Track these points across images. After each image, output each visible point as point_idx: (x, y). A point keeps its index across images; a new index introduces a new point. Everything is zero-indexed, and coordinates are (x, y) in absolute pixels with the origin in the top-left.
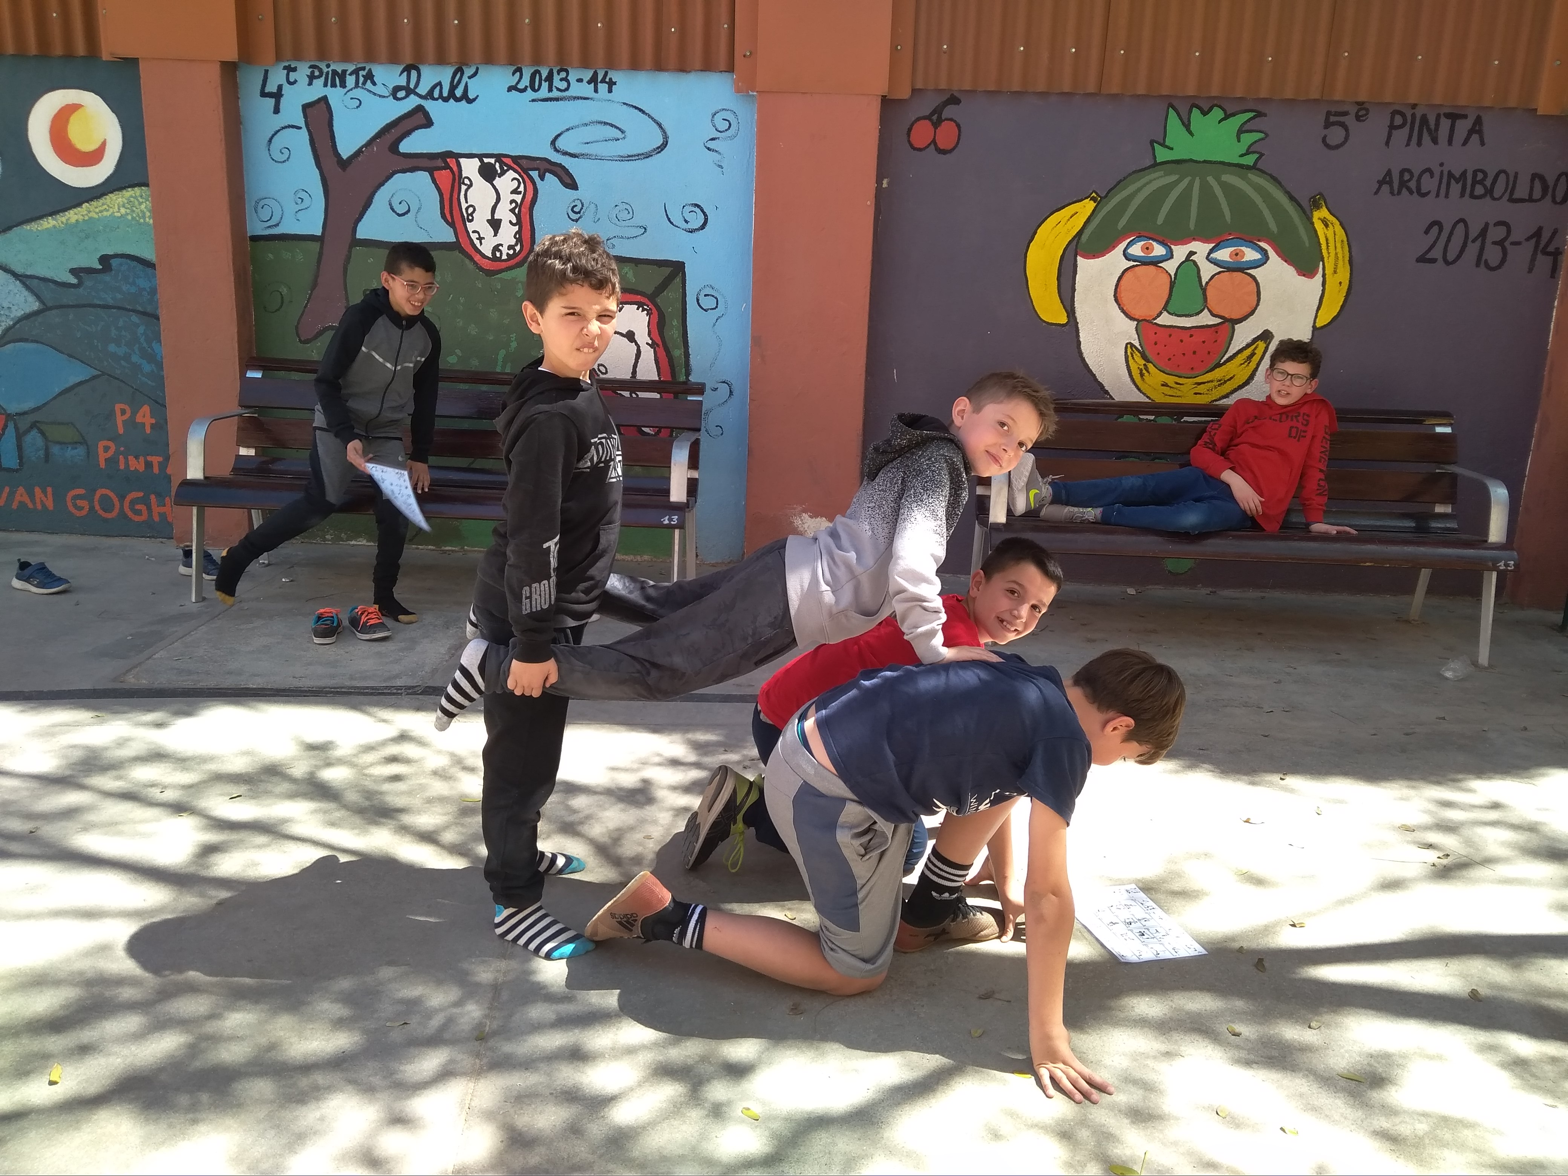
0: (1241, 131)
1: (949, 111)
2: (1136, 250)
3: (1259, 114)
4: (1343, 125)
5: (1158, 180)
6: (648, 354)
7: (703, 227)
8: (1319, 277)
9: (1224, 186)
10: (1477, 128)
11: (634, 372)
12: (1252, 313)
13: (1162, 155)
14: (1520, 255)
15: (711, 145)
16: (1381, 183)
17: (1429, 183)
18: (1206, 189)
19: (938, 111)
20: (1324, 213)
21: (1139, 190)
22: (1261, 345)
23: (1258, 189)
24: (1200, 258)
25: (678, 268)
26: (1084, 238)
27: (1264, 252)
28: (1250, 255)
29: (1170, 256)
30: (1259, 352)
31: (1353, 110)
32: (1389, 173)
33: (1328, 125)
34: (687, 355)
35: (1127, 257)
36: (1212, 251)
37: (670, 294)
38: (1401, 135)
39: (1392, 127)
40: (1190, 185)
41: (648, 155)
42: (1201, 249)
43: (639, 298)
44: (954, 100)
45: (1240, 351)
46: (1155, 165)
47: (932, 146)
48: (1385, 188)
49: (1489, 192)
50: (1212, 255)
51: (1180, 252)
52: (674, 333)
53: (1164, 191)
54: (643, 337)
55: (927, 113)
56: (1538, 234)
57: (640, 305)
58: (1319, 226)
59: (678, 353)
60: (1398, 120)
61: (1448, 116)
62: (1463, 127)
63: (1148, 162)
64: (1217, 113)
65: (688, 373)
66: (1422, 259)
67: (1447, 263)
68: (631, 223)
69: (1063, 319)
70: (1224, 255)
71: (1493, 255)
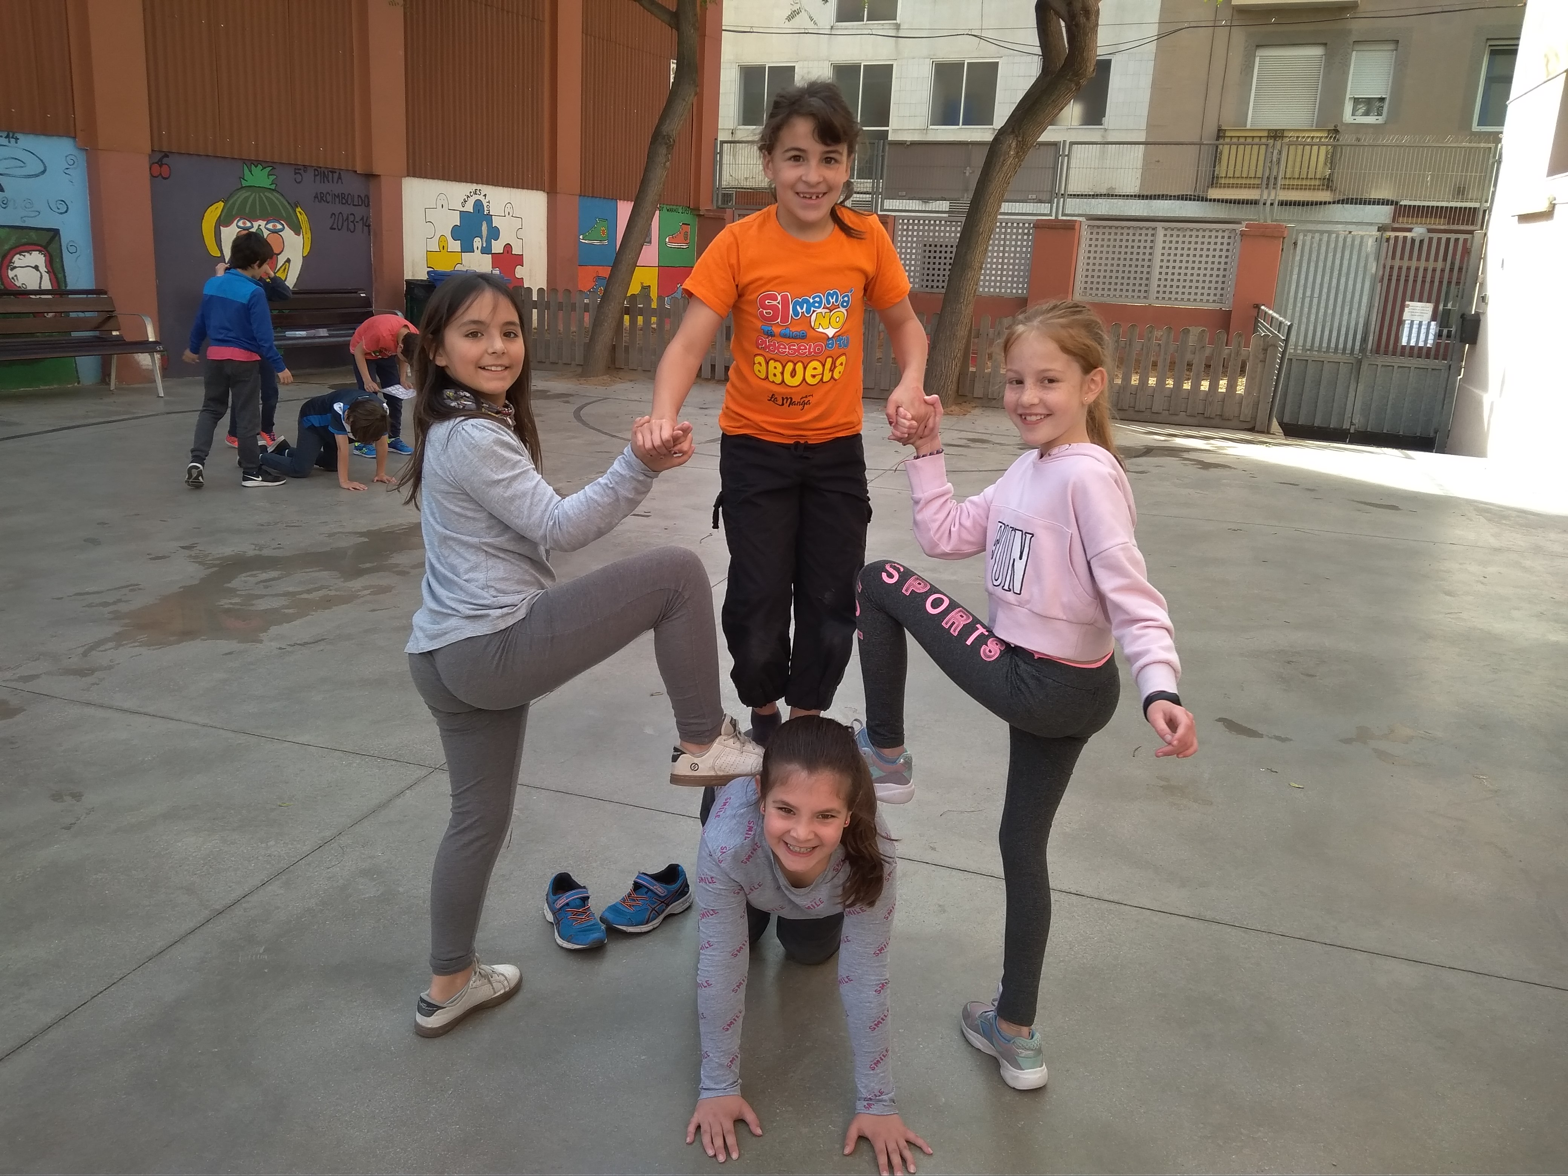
0: (268, 175)
1: (165, 160)
2: (241, 224)
3: (274, 168)
4: (300, 174)
5: (243, 194)
6: (46, 277)
7: (66, 212)
8: (301, 235)
9: (265, 196)
10: (340, 178)
11: (40, 287)
12: (282, 251)
13: (244, 184)
14: (359, 226)
15: (66, 171)
16: (315, 197)
17: (329, 198)
18: (260, 197)
19: (161, 160)
20: (299, 209)
21: (238, 198)
22: (287, 264)
23: (278, 199)
24: (262, 227)
25: (56, 233)
26: (222, 218)
27: (283, 225)
28: (279, 226)
29: (252, 227)
30: (287, 267)
31: (302, 168)
32: (317, 194)
33: (296, 173)
34: (65, 277)
35: (239, 227)
36: (266, 224)
37: (54, 246)
38: (318, 178)
39: (315, 176)
40: (255, 196)
41: (37, 176)
42: (262, 223)
43: (39, 248)
44: (166, 156)
45: (281, 267)
46: (242, 187)
47: (160, 177)
48: (317, 199)
49: (347, 202)
50: (267, 226)
51: (256, 225)
52: (57, 265)
53: (246, 199)
54: (43, 269)
55: (156, 161)
56: (362, 219)
57: (40, 251)
58: (298, 214)
59: (60, 276)
60: (317, 173)
61: (331, 172)
62: (336, 176)
63: (240, 186)
64: (260, 167)
65: (66, 287)
66: (332, 228)
67: (339, 230)
68: (33, 209)
69: (219, 255)
70: (270, 226)
71: (351, 226)
